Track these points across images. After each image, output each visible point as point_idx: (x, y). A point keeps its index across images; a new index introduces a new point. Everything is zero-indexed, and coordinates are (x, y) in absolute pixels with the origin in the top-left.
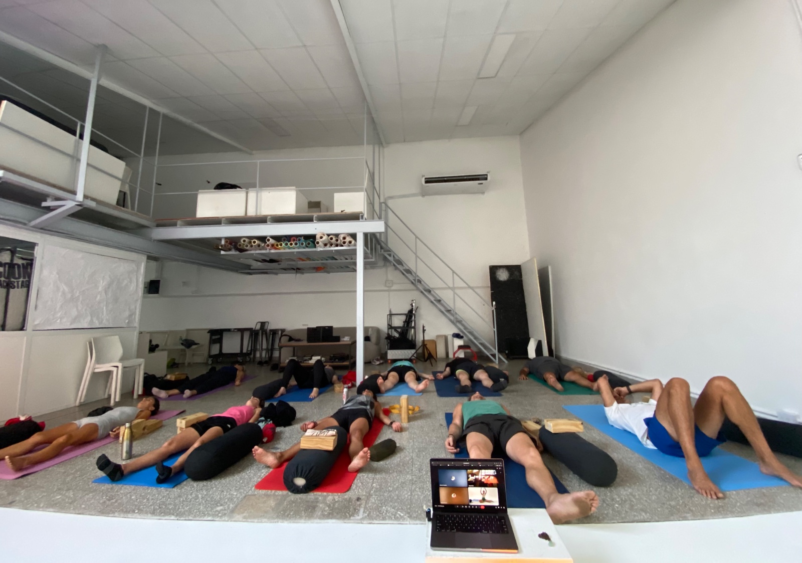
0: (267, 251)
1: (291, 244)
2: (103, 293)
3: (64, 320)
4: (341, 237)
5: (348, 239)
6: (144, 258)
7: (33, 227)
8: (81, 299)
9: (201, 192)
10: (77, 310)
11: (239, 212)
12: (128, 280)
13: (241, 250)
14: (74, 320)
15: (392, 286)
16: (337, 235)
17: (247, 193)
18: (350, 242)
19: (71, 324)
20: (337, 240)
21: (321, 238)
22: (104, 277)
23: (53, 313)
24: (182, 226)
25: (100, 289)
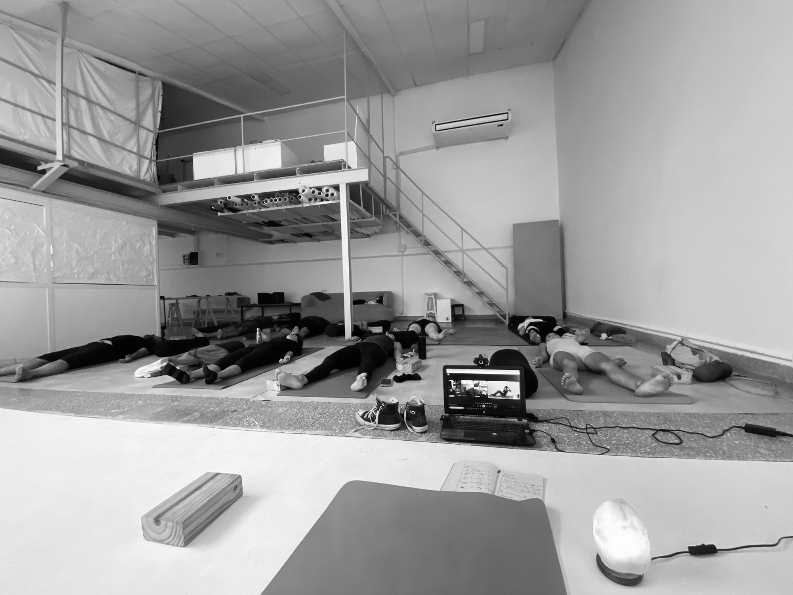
0: (257, 210)
1: (276, 200)
2: (117, 253)
3: (82, 276)
4: (324, 190)
5: (331, 191)
6: (155, 223)
7: (34, 190)
8: (96, 258)
9: (195, 155)
10: (93, 267)
11: (229, 171)
12: (141, 243)
13: (235, 211)
14: (93, 275)
15: (405, 251)
16: (320, 189)
17: (235, 151)
18: (332, 195)
19: (88, 279)
20: (320, 194)
21: (303, 191)
22: (115, 239)
23: (69, 269)
24: (182, 190)
25: (113, 249)
